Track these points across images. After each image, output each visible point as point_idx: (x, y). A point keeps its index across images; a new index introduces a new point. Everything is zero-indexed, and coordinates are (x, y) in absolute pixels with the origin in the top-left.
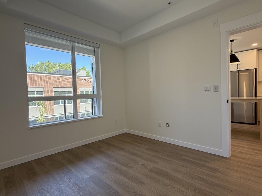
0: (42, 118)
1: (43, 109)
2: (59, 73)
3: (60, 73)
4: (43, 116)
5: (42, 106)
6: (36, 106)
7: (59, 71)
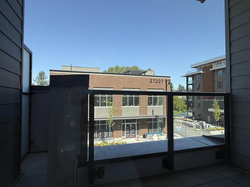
0: (111, 119)
1: (112, 110)
2: (127, 73)
3: (129, 73)
4: (112, 117)
5: (112, 107)
6: (107, 107)
7: (128, 71)
